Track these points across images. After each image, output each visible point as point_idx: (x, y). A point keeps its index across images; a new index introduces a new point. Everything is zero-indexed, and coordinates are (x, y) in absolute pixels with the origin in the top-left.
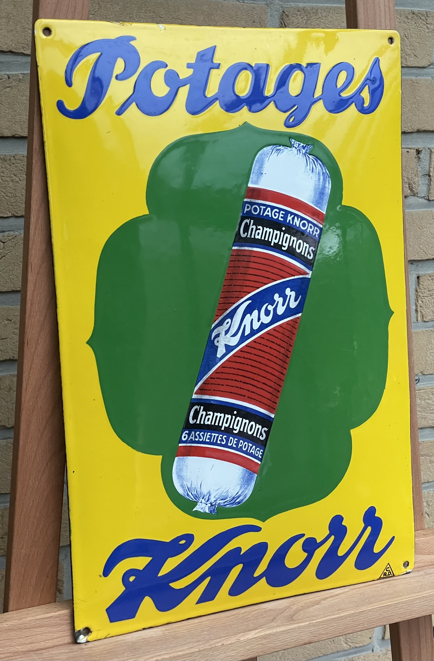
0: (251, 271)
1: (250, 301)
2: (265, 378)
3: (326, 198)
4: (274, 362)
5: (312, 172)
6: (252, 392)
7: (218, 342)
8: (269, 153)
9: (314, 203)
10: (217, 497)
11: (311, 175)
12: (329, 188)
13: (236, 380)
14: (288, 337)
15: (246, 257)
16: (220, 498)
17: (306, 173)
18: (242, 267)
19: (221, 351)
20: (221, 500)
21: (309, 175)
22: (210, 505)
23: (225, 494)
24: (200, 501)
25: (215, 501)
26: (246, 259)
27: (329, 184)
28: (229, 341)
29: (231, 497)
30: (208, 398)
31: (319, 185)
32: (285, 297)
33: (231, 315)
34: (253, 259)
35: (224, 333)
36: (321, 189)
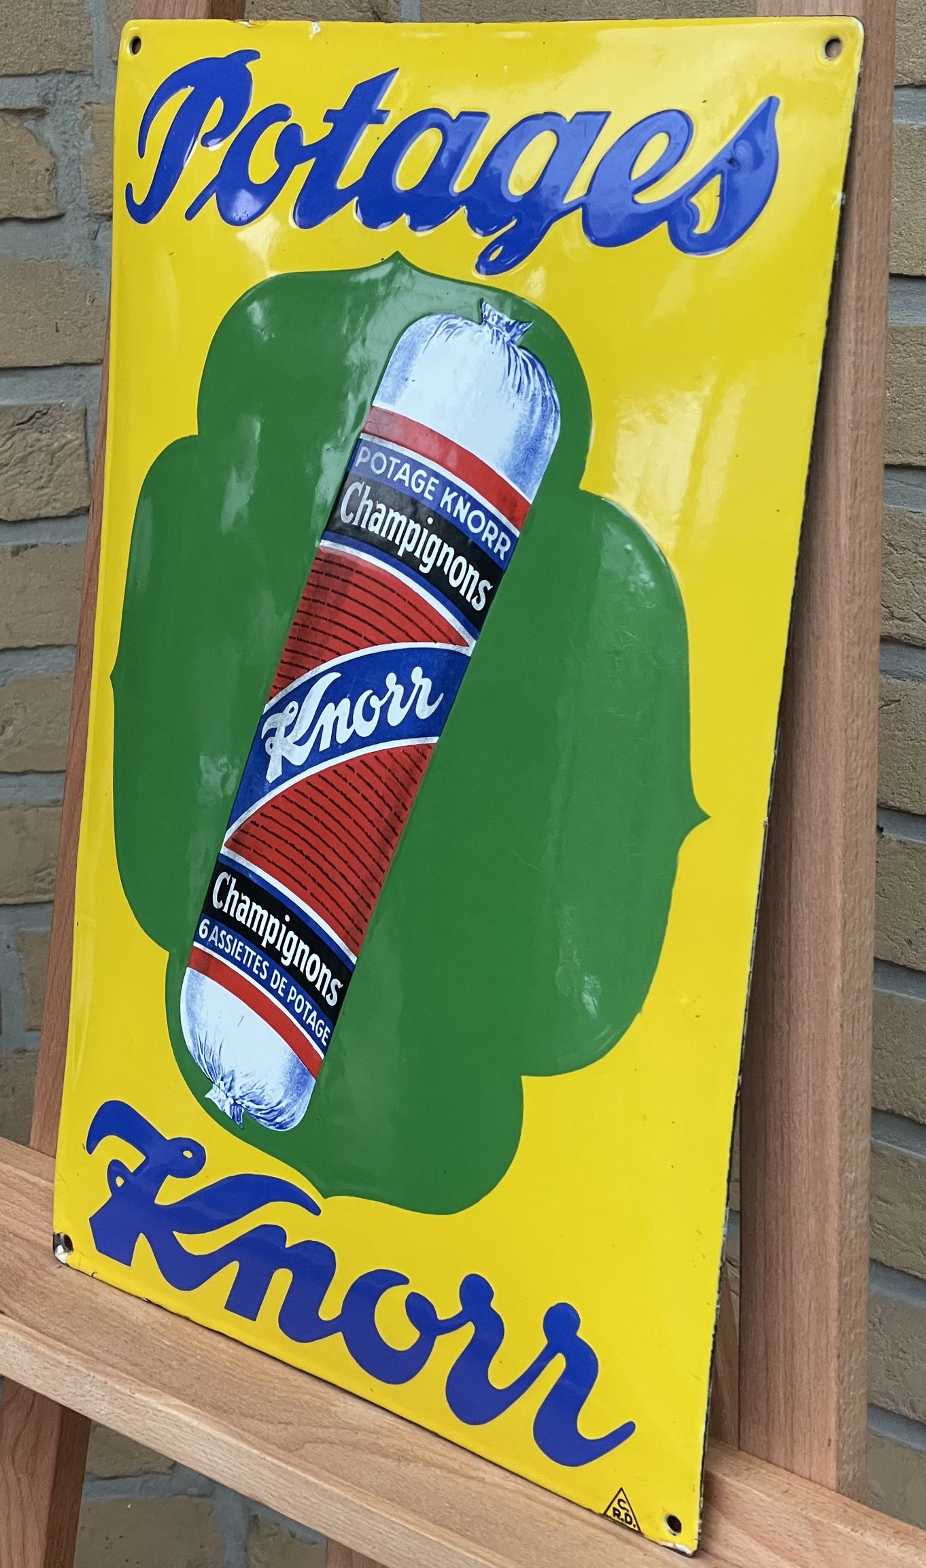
0: (348, 605)
1: (337, 675)
2: (346, 862)
3: (541, 465)
4: (366, 833)
5: (518, 392)
6: (319, 885)
7: (271, 746)
8: (429, 333)
9: (509, 472)
10: (244, 1089)
11: (514, 398)
12: (551, 440)
13: (293, 846)
14: (402, 785)
15: (344, 569)
16: (250, 1095)
17: (502, 392)
18: (333, 591)
19: (274, 770)
20: (251, 1101)
21: (509, 398)
22: (232, 1102)
23: (259, 1091)
24: (217, 1083)
25: (241, 1097)
26: (342, 573)
27: (555, 428)
28: (289, 752)
29: (268, 1104)
30: (245, 864)
31: (529, 428)
32: (408, 686)
33: (300, 695)
34: (355, 578)
35: (282, 730)
36: (532, 438)
